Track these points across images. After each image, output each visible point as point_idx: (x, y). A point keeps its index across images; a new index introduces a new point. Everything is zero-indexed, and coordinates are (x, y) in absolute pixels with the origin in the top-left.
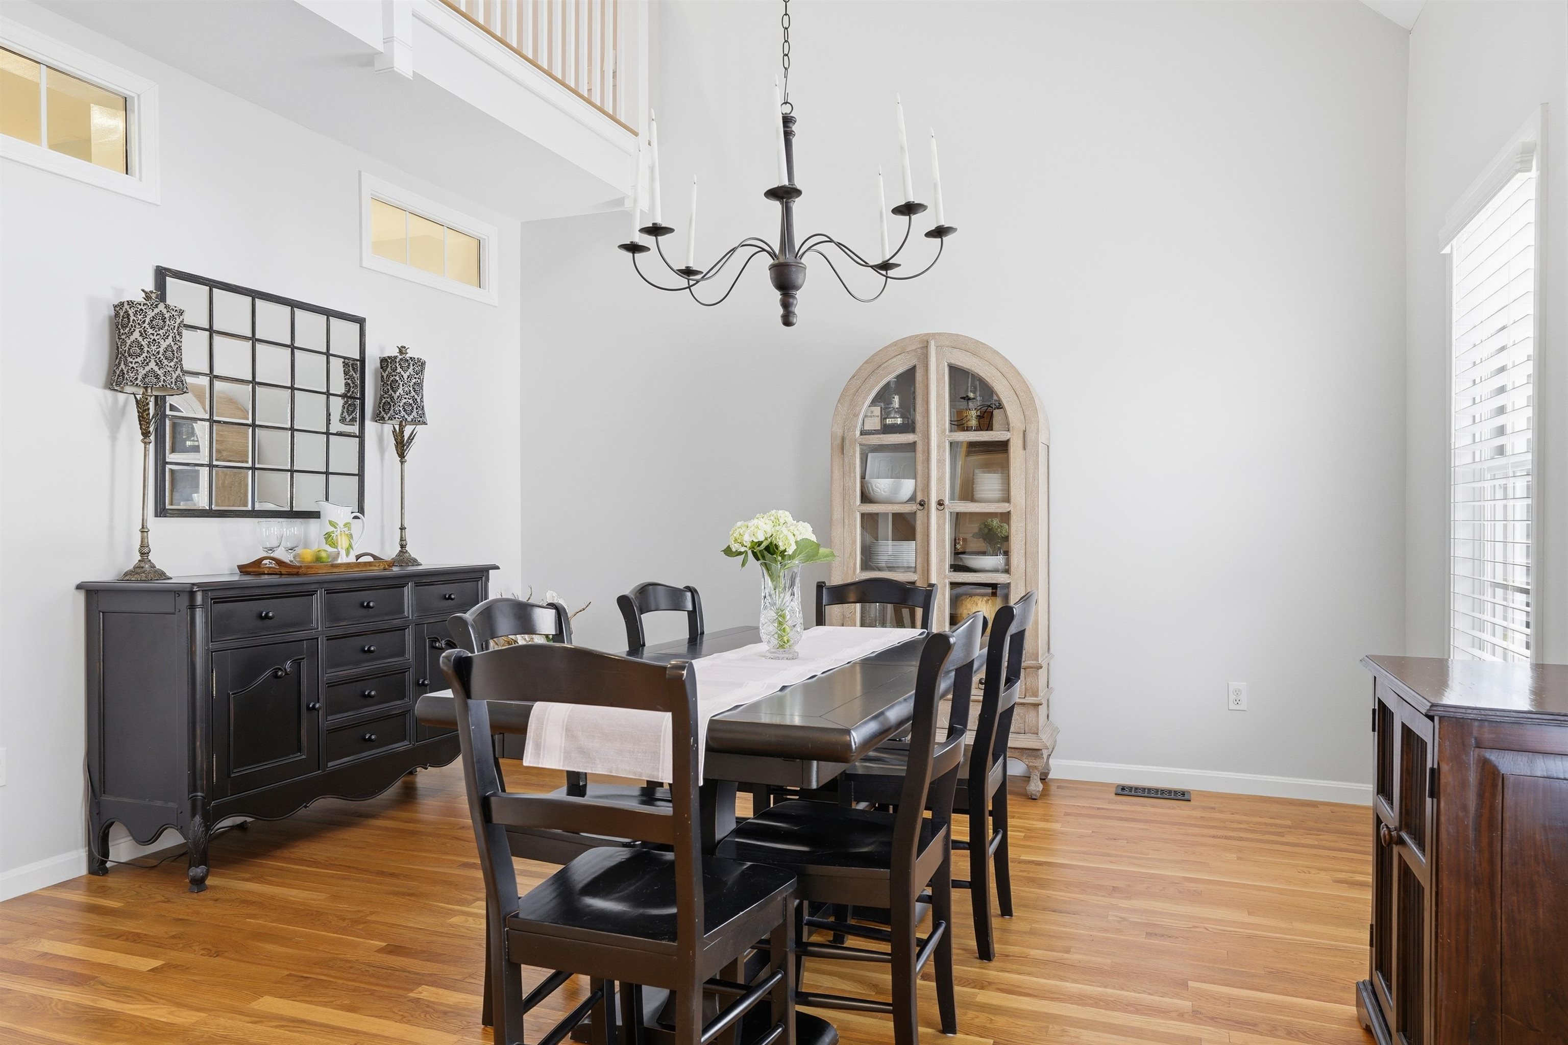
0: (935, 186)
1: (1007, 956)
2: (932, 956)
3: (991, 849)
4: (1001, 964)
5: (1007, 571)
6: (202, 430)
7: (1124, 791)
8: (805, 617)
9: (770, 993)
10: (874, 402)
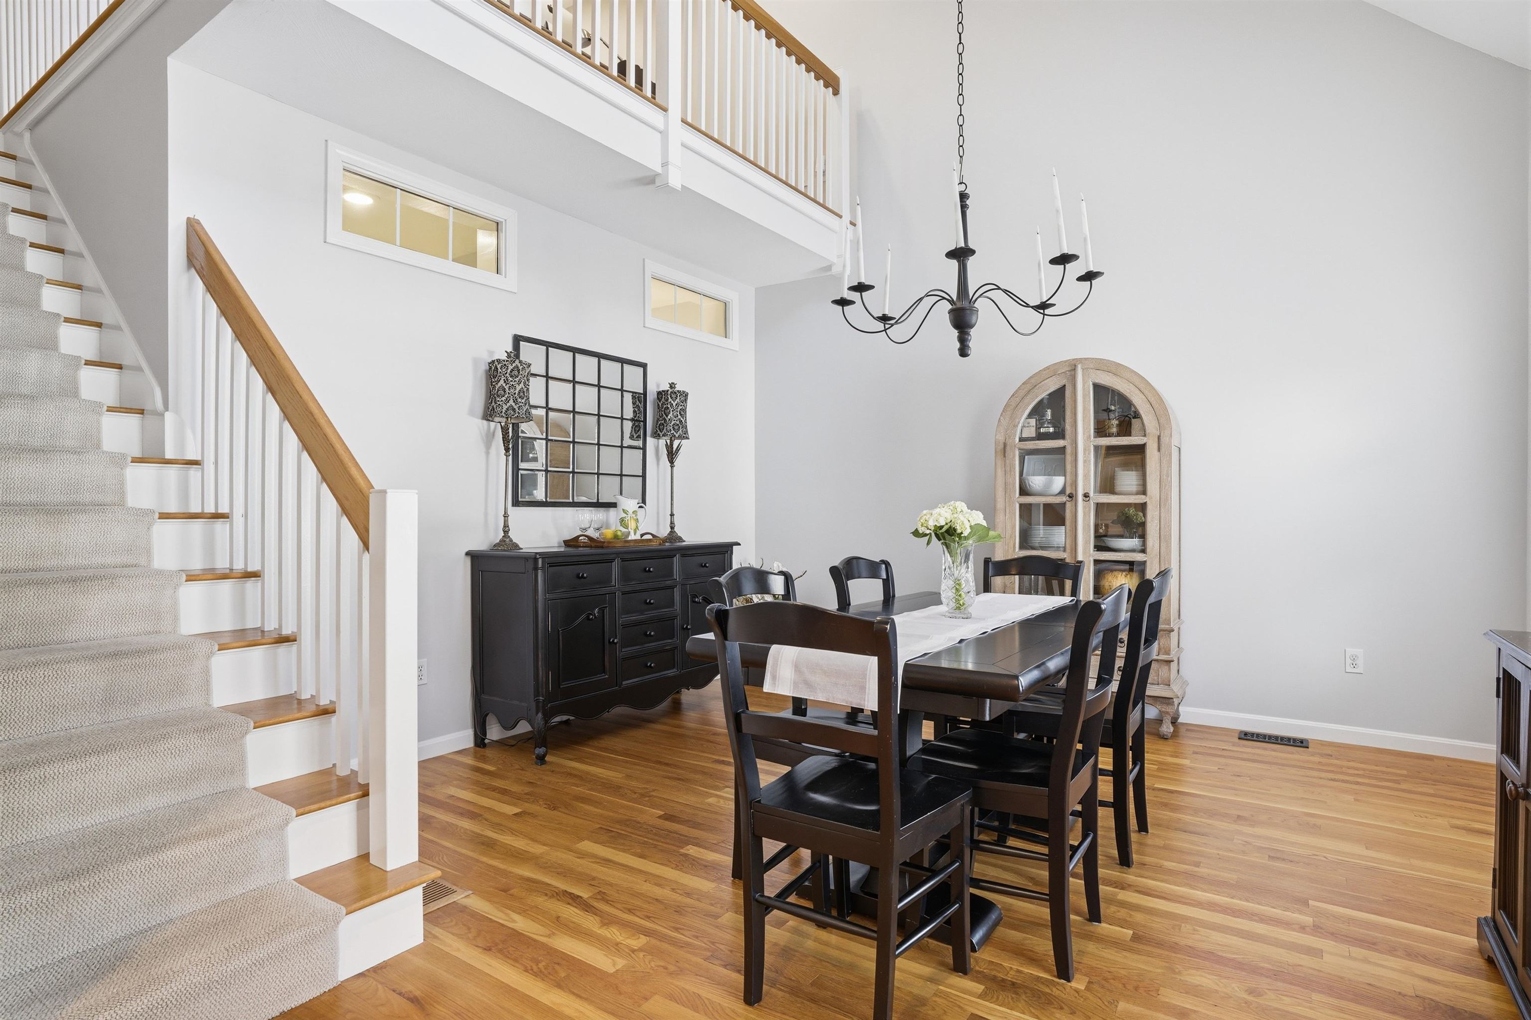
0: (1085, 239)
1: (1145, 865)
2: (1081, 861)
3: (1131, 777)
4: (1138, 871)
5: (1143, 551)
6: (540, 447)
7: (1246, 736)
8: (977, 585)
9: (949, 877)
10: (1030, 416)
